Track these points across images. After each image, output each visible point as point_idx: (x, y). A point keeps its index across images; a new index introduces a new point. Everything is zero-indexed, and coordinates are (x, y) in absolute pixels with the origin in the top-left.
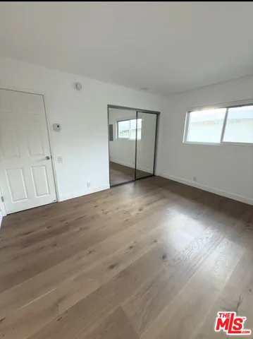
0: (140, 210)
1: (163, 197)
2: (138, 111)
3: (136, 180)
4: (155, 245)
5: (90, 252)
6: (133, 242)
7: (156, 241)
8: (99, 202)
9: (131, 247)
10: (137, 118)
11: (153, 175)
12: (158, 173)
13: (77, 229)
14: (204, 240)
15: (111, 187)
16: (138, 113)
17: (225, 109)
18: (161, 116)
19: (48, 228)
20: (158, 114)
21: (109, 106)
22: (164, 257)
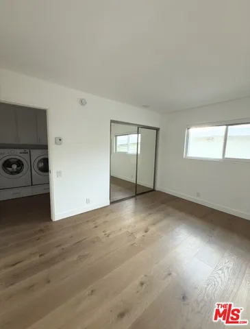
0: (146, 232)
1: (168, 215)
2: (140, 127)
3: (137, 195)
4: (169, 279)
5: (92, 291)
6: (143, 276)
7: (170, 274)
8: (99, 221)
9: (142, 284)
10: (138, 133)
11: (153, 190)
12: (158, 188)
13: (75, 257)
14: (226, 271)
15: (111, 203)
16: (140, 128)
17: (225, 127)
18: (161, 132)
19: (40, 256)
20: (157, 130)
21: (112, 121)
22: (184, 298)
